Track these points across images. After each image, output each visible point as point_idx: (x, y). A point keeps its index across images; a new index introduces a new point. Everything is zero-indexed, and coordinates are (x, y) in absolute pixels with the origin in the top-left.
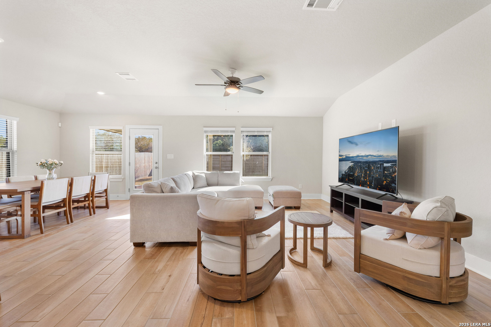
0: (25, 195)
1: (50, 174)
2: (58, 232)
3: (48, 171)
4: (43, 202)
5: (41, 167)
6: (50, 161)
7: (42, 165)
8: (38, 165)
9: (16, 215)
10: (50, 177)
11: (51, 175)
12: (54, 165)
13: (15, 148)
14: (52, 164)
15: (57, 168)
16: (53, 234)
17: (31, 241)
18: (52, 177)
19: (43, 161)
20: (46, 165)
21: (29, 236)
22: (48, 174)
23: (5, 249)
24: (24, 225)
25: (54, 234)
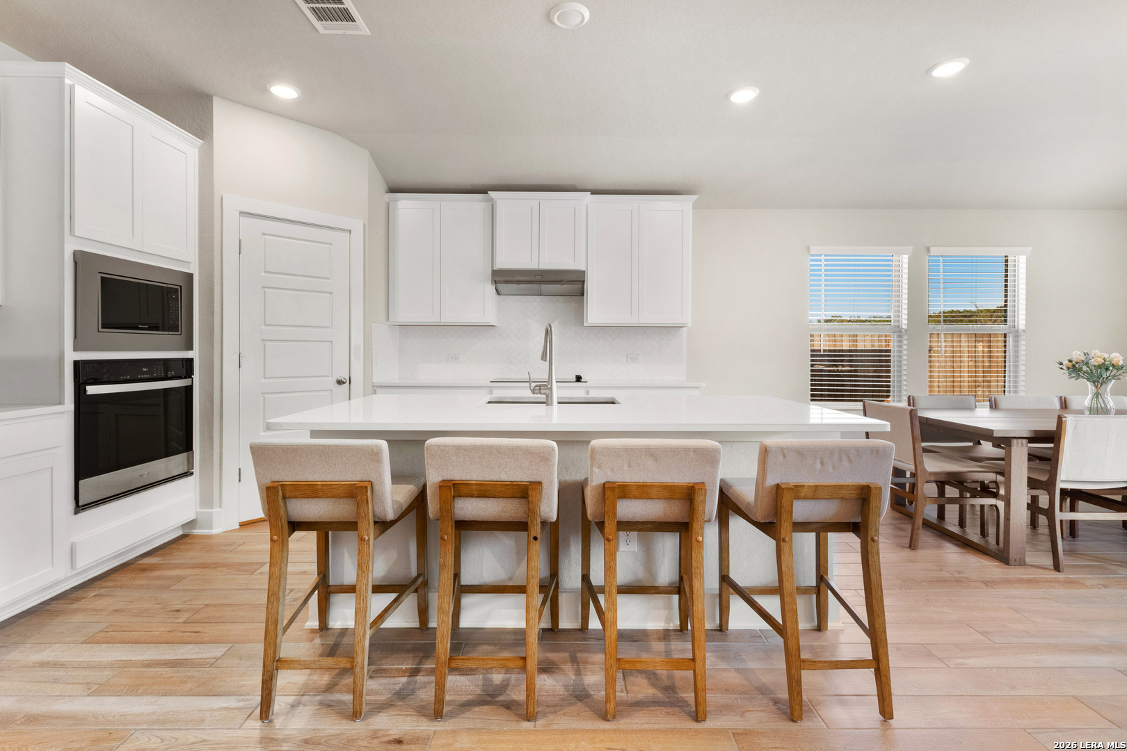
0: (1012, 448)
1: (1097, 397)
2: (1105, 586)
3: (1090, 386)
4: (1062, 478)
5: (1069, 375)
6: (1097, 357)
7: (1075, 369)
8: (1062, 369)
9: (995, 495)
10: (1099, 406)
11: (1100, 400)
12: (1111, 368)
13: (1021, 322)
14: (1104, 367)
15: (1119, 379)
16: (1087, 587)
17: (1021, 581)
18: (1103, 405)
19: (1077, 355)
20: (1085, 368)
21: (1022, 563)
22: (1090, 396)
23: (959, 573)
24: (1009, 529)
25: (1092, 587)
